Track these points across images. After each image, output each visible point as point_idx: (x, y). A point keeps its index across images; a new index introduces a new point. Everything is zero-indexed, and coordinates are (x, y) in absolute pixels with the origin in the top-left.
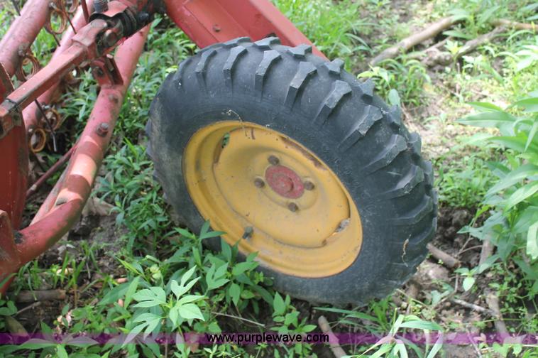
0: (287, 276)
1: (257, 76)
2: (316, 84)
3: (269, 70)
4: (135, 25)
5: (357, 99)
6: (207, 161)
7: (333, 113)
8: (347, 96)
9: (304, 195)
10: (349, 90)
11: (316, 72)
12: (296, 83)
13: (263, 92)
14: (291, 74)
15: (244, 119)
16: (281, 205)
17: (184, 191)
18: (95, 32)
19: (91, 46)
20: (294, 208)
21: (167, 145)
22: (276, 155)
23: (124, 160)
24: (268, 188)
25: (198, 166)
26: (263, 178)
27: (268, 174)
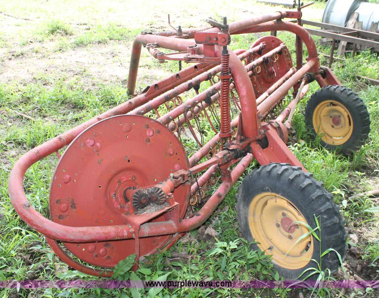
0: (284, 268)
1: (278, 174)
2: (299, 179)
3: (283, 172)
4: (239, 155)
5: (314, 187)
6: (258, 213)
7: (303, 189)
8: (310, 184)
9: (295, 232)
10: (311, 182)
11: (300, 175)
12: (291, 177)
13: (279, 180)
14: (290, 174)
15: (272, 192)
16: (286, 236)
17: (247, 225)
18: (224, 153)
19: (221, 158)
20: (290, 237)
21: (243, 202)
22: (285, 212)
23: (226, 214)
24: (281, 228)
25: (254, 215)
26: (280, 224)
27: (282, 222)
